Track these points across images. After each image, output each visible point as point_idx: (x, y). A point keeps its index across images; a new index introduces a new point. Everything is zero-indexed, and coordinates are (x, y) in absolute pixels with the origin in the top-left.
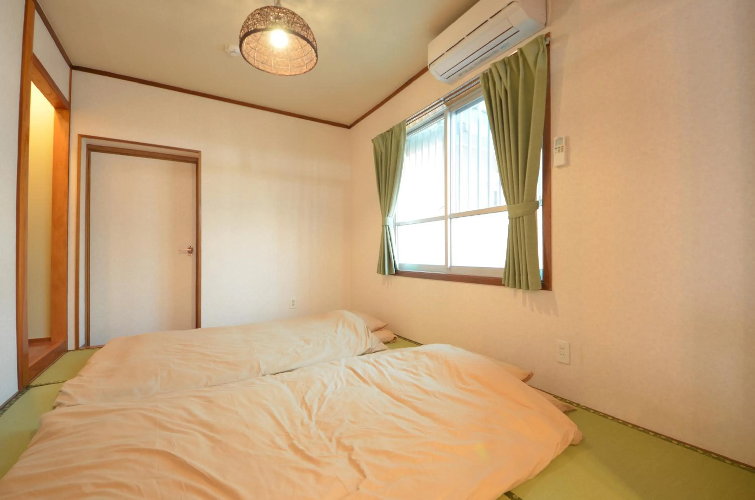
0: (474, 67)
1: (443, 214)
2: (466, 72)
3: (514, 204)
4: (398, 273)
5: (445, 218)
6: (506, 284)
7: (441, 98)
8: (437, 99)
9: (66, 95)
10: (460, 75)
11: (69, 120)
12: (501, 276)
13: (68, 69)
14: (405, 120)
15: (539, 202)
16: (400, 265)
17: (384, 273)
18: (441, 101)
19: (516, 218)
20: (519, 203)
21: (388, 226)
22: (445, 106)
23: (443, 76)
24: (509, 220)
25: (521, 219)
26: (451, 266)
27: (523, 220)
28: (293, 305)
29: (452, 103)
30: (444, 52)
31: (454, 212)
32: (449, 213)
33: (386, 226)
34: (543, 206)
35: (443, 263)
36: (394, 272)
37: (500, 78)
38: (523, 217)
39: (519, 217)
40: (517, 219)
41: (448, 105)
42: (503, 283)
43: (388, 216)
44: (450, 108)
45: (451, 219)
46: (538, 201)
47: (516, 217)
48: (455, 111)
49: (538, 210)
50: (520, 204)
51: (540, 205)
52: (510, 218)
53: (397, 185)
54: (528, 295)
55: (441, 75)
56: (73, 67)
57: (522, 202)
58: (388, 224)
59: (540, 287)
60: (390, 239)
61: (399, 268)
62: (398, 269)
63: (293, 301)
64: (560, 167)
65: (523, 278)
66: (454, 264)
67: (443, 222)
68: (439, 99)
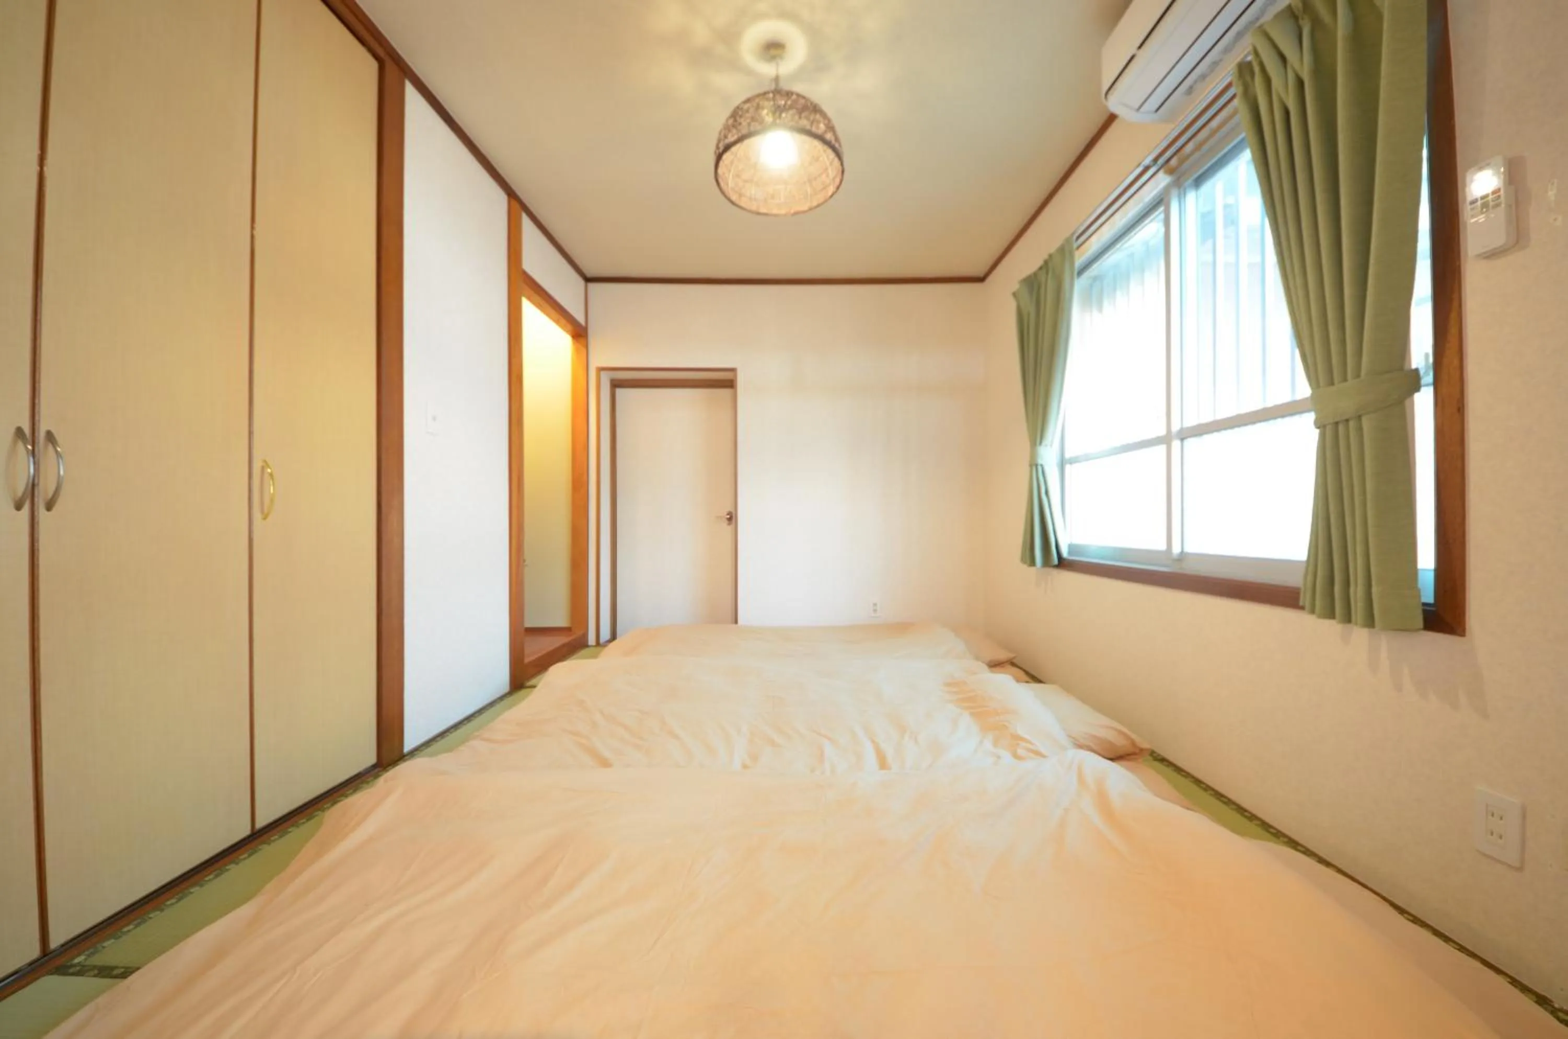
0: (1221, 60)
1: (1162, 432)
2: (1203, 77)
3: (1331, 383)
4: (1063, 564)
5: (1166, 440)
6: (1308, 604)
7: (1143, 161)
8: (1136, 164)
9: (581, 319)
10: (1190, 91)
11: (587, 347)
12: (1296, 580)
13: (581, 282)
14: (1073, 234)
15: (1422, 372)
16: (1072, 548)
17: (1032, 563)
18: (1147, 169)
19: (1337, 423)
20: (1345, 379)
21: (1042, 465)
22: (1161, 174)
23: (1142, 109)
24: (1316, 432)
25: (1352, 424)
26: (1182, 552)
27: (1360, 429)
28: (875, 611)
29: (1181, 162)
30: (1133, 50)
31: (1190, 422)
32: (1175, 427)
33: (1037, 465)
34: (1436, 384)
35: (1162, 547)
36: (1055, 560)
37: (1283, 58)
38: (1359, 418)
39: (1347, 421)
40: (1341, 428)
41: (1171, 172)
42: (1301, 603)
43: (1041, 443)
44: (1178, 179)
45: (1182, 440)
46: (1417, 370)
47: (1336, 420)
48: (1190, 181)
49: (1417, 396)
50: (1351, 382)
51: (1423, 382)
52: (1319, 424)
53: (1058, 376)
54: (1385, 643)
55: (1137, 106)
56: (588, 280)
57: (1358, 376)
58: (1040, 462)
59: (1420, 622)
60: (1047, 493)
61: (1070, 553)
62: (1065, 553)
63: (875, 605)
64: (1492, 255)
65: (1357, 592)
66: (1189, 549)
67: (1163, 448)
68: (1139, 165)
